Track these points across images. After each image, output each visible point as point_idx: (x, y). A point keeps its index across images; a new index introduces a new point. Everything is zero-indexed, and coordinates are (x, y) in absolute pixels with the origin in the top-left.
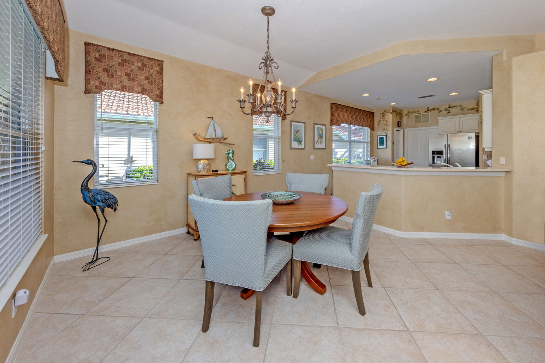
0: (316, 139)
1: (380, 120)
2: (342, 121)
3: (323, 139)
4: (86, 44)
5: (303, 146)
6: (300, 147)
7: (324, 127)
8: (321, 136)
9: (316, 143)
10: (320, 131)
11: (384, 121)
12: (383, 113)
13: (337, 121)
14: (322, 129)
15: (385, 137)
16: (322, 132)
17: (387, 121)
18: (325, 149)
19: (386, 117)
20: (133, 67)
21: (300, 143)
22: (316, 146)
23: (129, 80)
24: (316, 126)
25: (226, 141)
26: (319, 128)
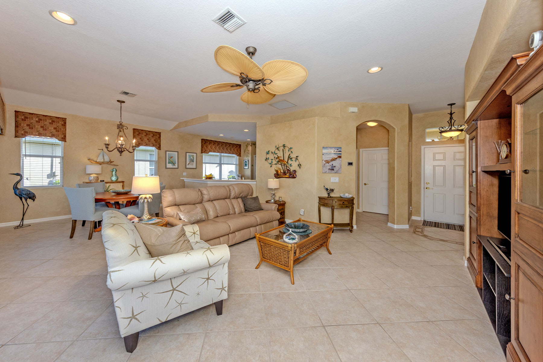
0: (188, 162)
1: (245, 150)
2: (210, 151)
3: (194, 162)
4: (15, 111)
5: (176, 167)
6: (174, 167)
7: (195, 155)
8: (192, 161)
9: (188, 165)
10: (192, 157)
11: (247, 150)
12: (247, 145)
13: (205, 150)
14: (193, 156)
15: (247, 161)
16: (193, 158)
17: (249, 151)
18: (196, 168)
19: (248, 147)
20: (46, 123)
21: (174, 165)
22: (188, 167)
23: (43, 130)
24: (188, 154)
25: (112, 163)
26: (190, 155)
